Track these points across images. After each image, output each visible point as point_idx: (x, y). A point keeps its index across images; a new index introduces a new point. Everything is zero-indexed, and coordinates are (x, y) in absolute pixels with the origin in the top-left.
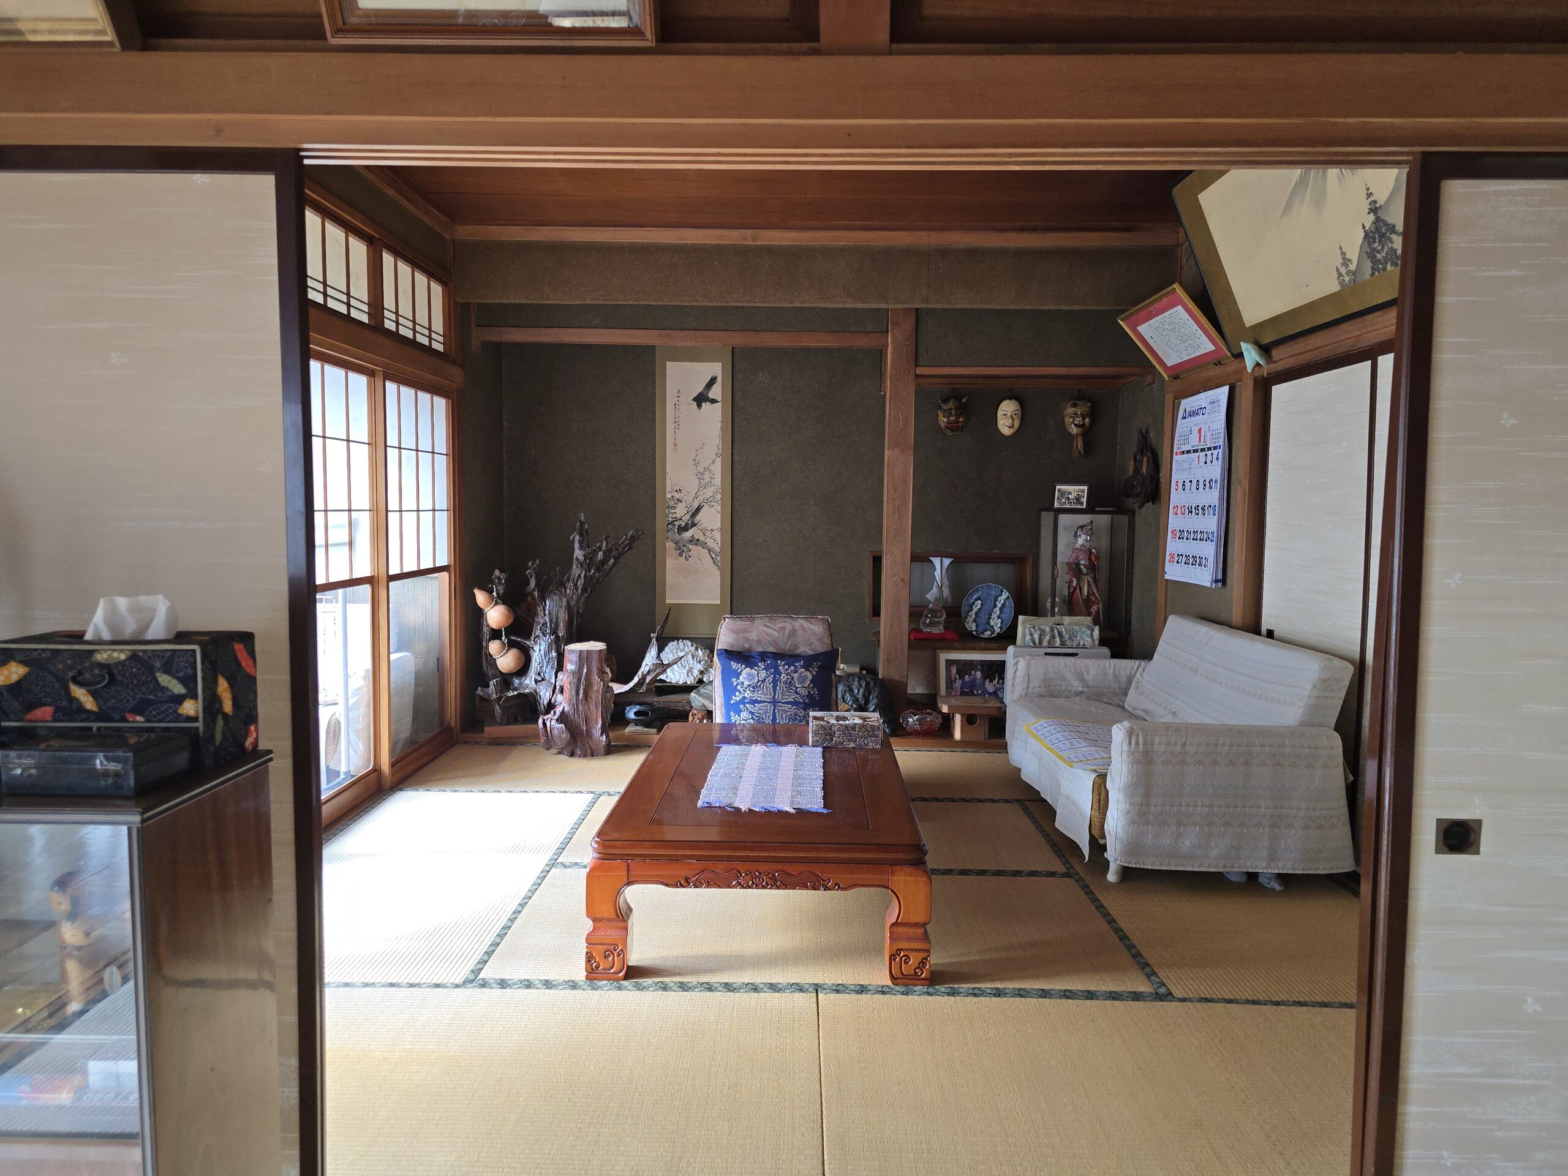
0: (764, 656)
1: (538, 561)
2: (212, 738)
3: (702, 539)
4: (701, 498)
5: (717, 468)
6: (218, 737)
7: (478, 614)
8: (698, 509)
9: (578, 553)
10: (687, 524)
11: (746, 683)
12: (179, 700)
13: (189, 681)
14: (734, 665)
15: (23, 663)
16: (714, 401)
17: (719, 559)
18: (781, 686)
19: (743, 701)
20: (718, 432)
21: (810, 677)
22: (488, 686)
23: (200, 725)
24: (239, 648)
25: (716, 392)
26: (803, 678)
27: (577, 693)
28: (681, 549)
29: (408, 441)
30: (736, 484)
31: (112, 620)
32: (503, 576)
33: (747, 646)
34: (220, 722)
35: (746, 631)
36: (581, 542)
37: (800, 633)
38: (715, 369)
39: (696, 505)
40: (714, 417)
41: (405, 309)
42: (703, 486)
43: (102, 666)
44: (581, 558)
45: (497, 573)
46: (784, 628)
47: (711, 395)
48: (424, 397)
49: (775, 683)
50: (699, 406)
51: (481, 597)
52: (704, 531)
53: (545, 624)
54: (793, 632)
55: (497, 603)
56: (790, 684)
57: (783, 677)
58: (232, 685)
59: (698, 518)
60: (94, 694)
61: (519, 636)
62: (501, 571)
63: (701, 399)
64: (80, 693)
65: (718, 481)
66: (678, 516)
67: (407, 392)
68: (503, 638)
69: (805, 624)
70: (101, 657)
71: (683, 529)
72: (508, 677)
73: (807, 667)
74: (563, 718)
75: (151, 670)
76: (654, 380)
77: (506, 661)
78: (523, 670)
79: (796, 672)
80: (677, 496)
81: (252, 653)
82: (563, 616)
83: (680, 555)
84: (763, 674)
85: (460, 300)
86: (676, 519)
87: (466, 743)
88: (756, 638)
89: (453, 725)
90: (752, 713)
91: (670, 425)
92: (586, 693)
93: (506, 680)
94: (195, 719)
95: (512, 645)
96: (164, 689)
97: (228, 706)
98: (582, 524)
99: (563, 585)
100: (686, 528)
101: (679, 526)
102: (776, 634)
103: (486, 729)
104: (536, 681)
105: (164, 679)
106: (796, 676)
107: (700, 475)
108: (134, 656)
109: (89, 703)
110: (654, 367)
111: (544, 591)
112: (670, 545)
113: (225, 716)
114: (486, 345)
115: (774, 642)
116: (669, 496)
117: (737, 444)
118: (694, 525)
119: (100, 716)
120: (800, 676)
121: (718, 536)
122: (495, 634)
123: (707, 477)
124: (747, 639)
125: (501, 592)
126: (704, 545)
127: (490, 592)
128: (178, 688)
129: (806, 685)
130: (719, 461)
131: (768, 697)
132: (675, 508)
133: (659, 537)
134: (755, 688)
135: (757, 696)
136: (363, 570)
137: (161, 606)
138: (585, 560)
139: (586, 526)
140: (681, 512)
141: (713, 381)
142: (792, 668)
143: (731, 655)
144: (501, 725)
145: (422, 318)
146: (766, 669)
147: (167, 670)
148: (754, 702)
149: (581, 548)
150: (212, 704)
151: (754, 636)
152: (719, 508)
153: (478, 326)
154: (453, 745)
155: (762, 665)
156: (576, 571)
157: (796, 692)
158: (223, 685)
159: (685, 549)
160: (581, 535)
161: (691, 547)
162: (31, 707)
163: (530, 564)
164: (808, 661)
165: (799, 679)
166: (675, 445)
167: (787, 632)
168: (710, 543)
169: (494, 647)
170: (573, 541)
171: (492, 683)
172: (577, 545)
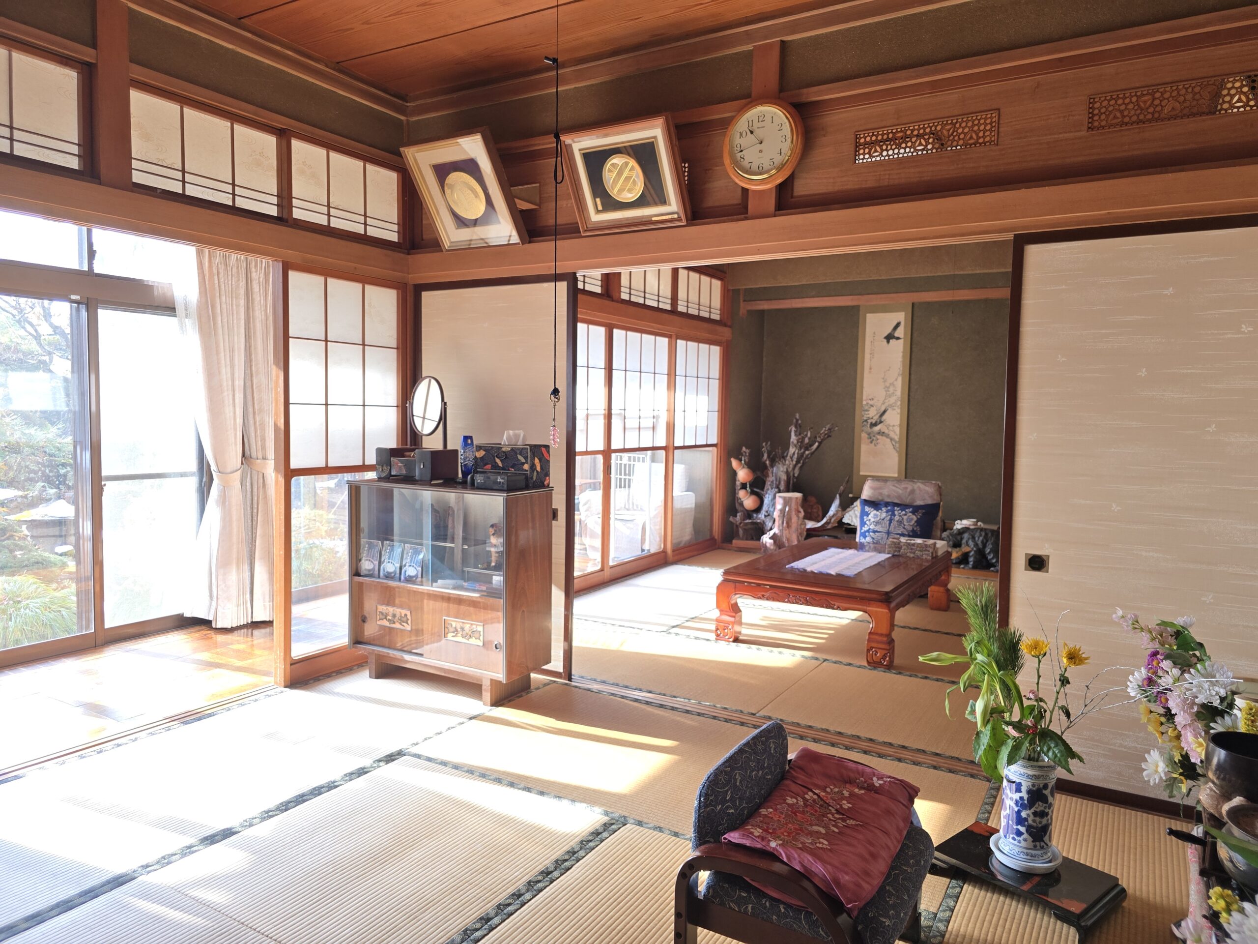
0: (887, 504)
1: (769, 443)
2: (532, 478)
3: (886, 431)
4: (887, 404)
5: (899, 383)
6: (534, 478)
7: (735, 473)
8: (885, 412)
9: (793, 438)
10: (876, 422)
11: (872, 520)
12: (523, 464)
13: (526, 458)
14: (867, 509)
15: (484, 450)
16: (898, 338)
17: (897, 445)
18: (894, 523)
19: (868, 531)
20: (900, 359)
21: (915, 518)
22: (736, 516)
23: (528, 472)
24: (543, 449)
25: (900, 332)
26: (910, 519)
27: (783, 523)
28: (871, 438)
29: (692, 371)
30: (912, 394)
31: (509, 438)
32: (748, 451)
33: (880, 498)
34: (535, 473)
35: (880, 488)
36: (795, 432)
37: (917, 492)
38: (900, 317)
39: (883, 409)
40: (898, 349)
41: (694, 297)
42: (888, 396)
43: (504, 452)
44: (795, 442)
45: (744, 449)
46: (906, 488)
47: (896, 335)
48: (704, 347)
49: (891, 521)
50: (888, 342)
51: (734, 463)
52: (888, 426)
53: (772, 482)
54: (912, 492)
55: (743, 467)
56: (900, 522)
57: (897, 518)
58: (540, 461)
59: (884, 417)
60: (501, 461)
61: (758, 488)
62: (746, 448)
63: (889, 337)
64: (498, 460)
65: (899, 393)
66: (870, 416)
67: (692, 345)
68: (748, 489)
69: (922, 486)
70: (503, 449)
71: (873, 425)
72: (750, 513)
73: (913, 513)
74: (773, 537)
75: (516, 454)
76: (858, 327)
77: (749, 502)
78: (758, 510)
79: (906, 515)
80: (871, 402)
81: (548, 452)
82: (784, 477)
83: (871, 442)
84: (884, 515)
85: (730, 288)
86: (869, 418)
87: (724, 549)
88: (887, 493)
89: (716, 537)
90: (873, 538)
91: (867, 356)
92: (787, 523)
93: (749, 514)
94: (527, 471)
95: (753, 493)
96: (520, 460)
97: (538, 468)
98: (797, 420)
99: (784, 458)
100: (875, 424)
101: (871, 423)
102: (900, 491)
103: (734, 541)
104: (765, 516)
105: (520, 457)
106: (905, 517)
107: (887, 388)
108: (512, 449)
109: (500, 465)
110: (858, 318)
111: (773, 462)
112: (864, 435)
113: (537, 472)
114: (750, 312)
115: (899, 497)
116: (864, 403)
117: (913, 368)
118: (881, 422)
119: (503, 469)
120: (908, 518)
121: (897, 430)
122: (744, 486)
123: (891, 389)
124: (881, 494)
125: (747, 460)
126: (887, 436)
127: (741, 460)
128: (523, 460)
129: (912, 524)
130: (900, 379)
131: (885, 530)
132: (867, 410)
133: (857, 430)
134: (877, 523)
135: (877, 528)
136: (661, 442)
137: (521, 433)
138: (798, 442)
139: (800, 422)
140: (873, 414)
141: (898, 325)
142: (904, 512)
143: (867, 502)
144: (742, 539)
145: (705, 300)
146: (887, 512)
147: (521, 455)
148: (875, 532)
149: (796, 435)
150: (533, 467)
151: (885, 492)
152: (899, 411)
153: (744, 301)
154: (716, 549)
155: (884, 509)
156: (792, 450)
157: (904, 528)
158: (537, 461)
159: (875, 438)
160: (796, 427)
161: (879, 437)
162: (485, 465)
163: (764, 444)
164: (916, 509)
165: (907, 520)
166: (870, 369)
167: (908, 490)
168: (892, 435)
169: (741, 494)
170: (791, 431)
171: (738, 515)
172: (793, 434)
